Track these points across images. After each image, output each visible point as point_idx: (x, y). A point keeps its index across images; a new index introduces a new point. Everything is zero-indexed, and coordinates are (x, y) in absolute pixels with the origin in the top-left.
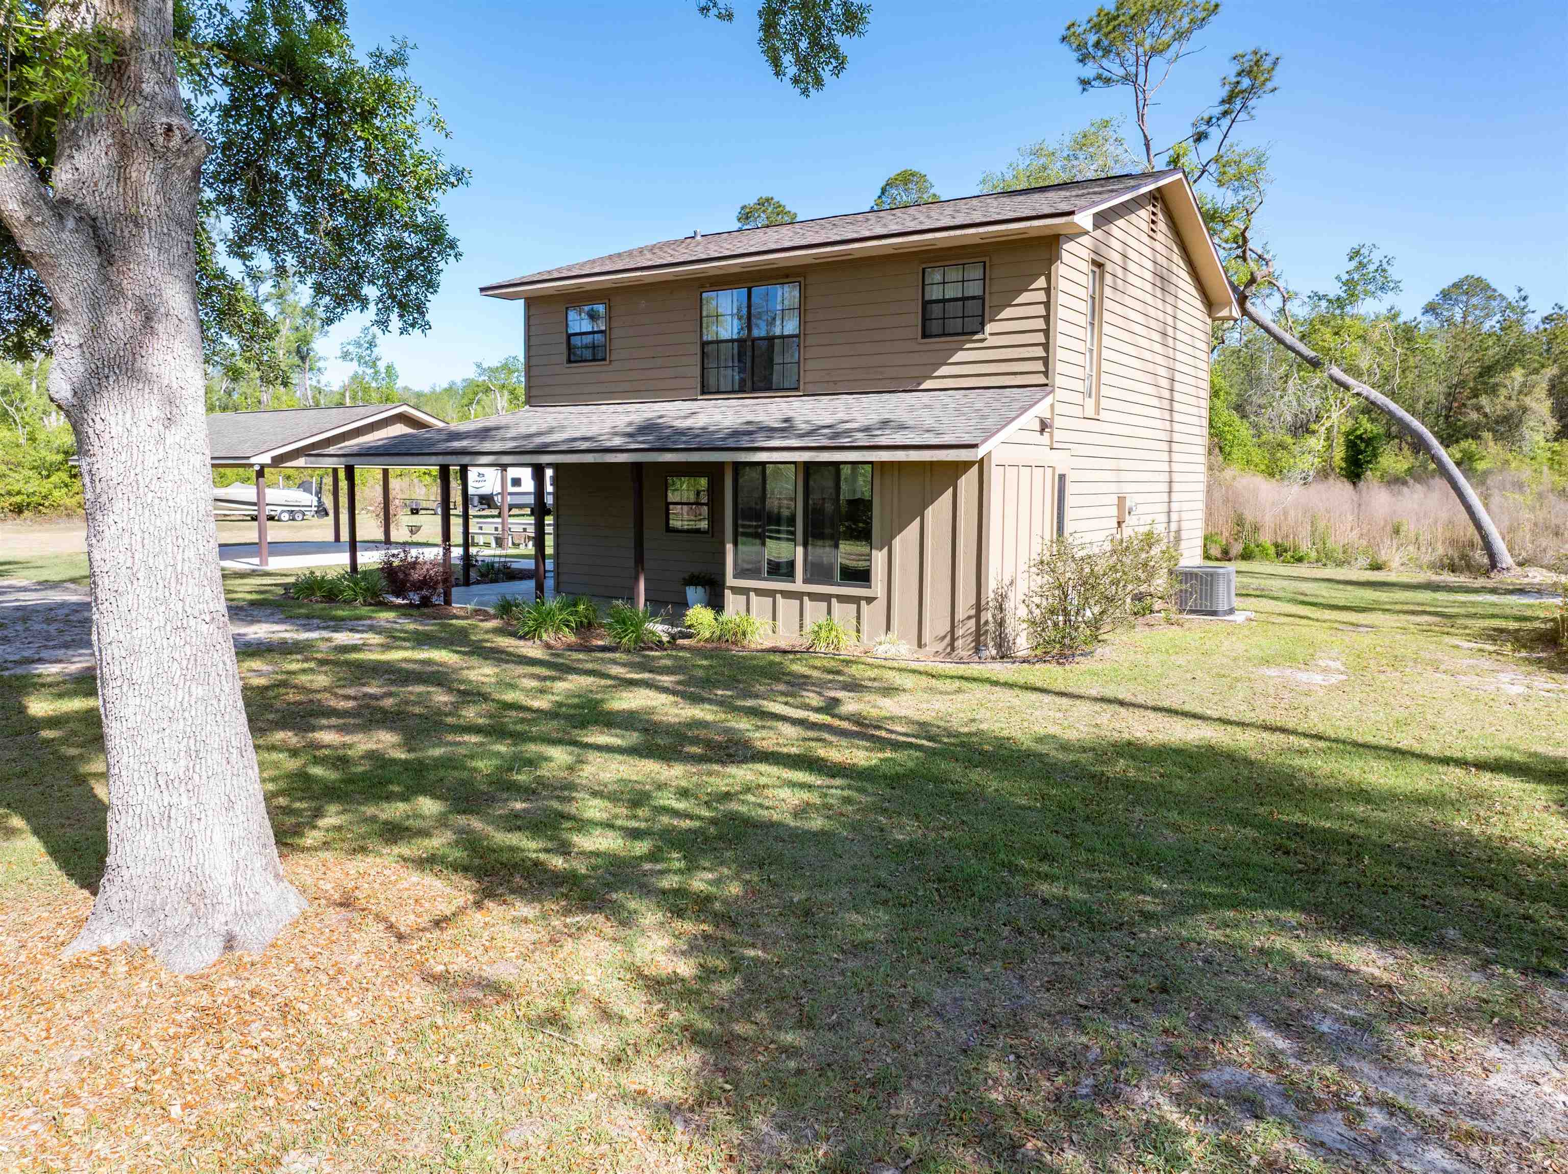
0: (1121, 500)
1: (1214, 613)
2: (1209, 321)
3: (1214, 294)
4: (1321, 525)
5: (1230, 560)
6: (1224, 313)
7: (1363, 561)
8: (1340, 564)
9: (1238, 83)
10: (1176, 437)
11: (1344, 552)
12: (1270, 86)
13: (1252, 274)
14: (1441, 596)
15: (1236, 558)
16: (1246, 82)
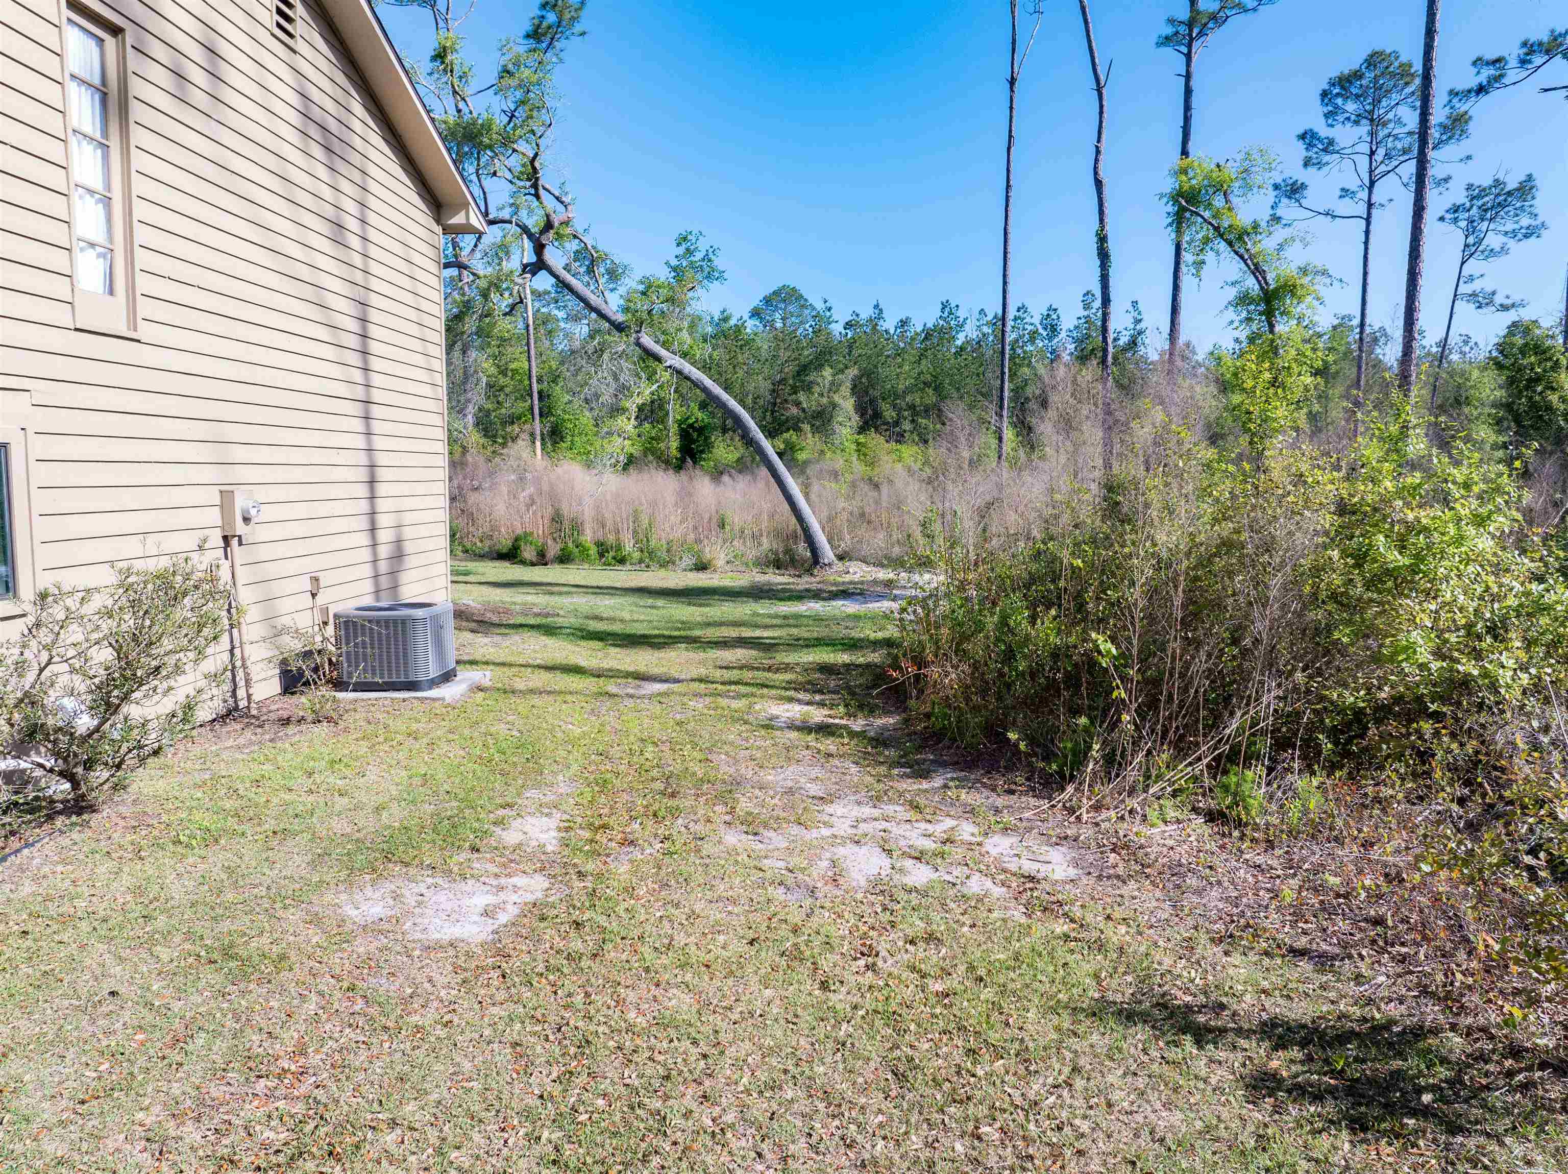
0: (227, 498)
1: (412, 686)
2: (438, 229)
3: (443, 190)
4: (645, 522)
5: (546, 564)
7: (688, 561)
8: (663, 565)
10: (377, 396)
11: (668, 551)
14: (763, 608)
15: (553, 562)
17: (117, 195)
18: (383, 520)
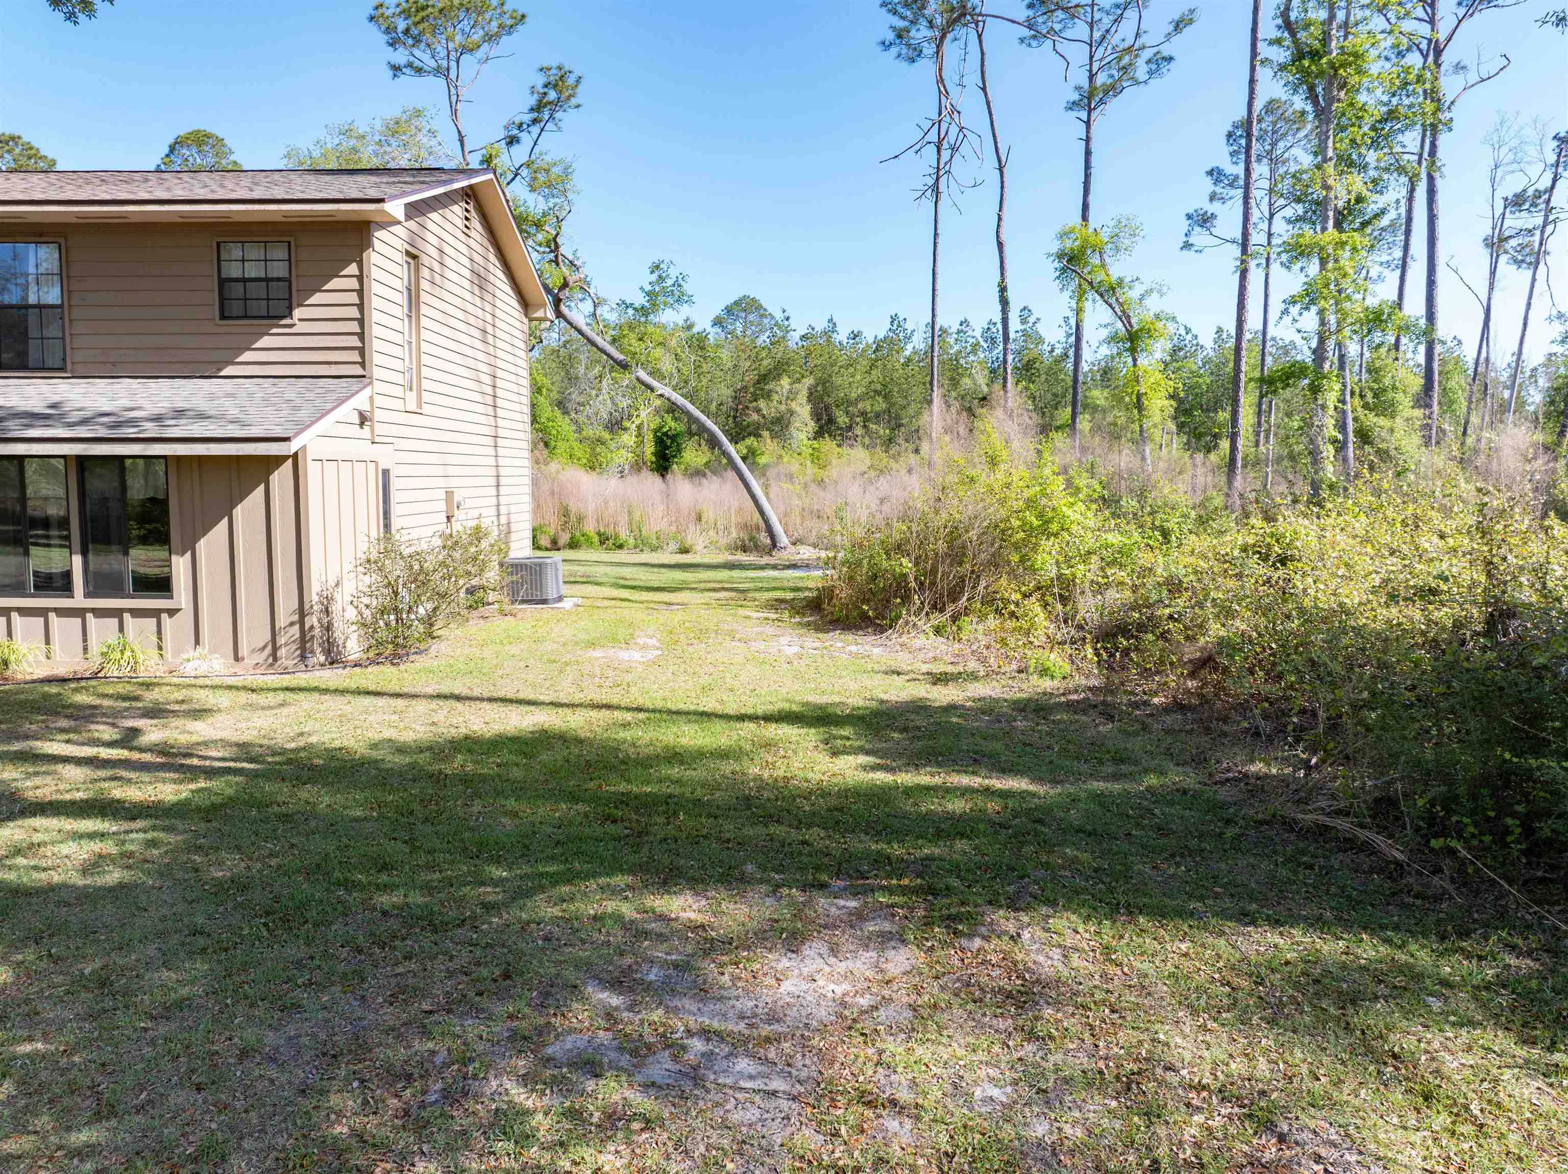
0: (449, 495)
1: (544, 602)
2: (526, 320)
3: (531, 296)
4: (637, 517)
5: (559, 549)
6: (539, 314)
7: (673, 546)
8: (654, 549)
9: (545, 94)
10: (501, 433)
11: (658, 538)
12: (574, 101)
13: (565, 279)
14: (736, 573)
15: (564, 547)
16: (552, 95)
17: (414, 340)
18: (503, 510)
